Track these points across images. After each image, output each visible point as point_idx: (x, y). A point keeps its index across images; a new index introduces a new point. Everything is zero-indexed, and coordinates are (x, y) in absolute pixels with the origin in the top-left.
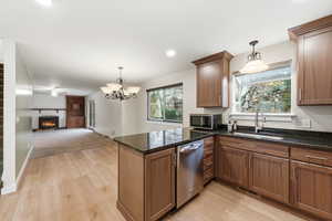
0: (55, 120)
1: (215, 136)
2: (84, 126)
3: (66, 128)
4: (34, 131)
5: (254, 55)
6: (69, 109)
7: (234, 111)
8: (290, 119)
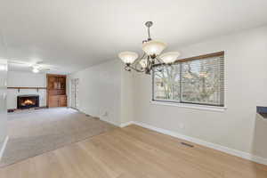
0: (35, 99)
2: (65, 105)
3: (47, 107)
4: (10, 111)
6: (50, 88)
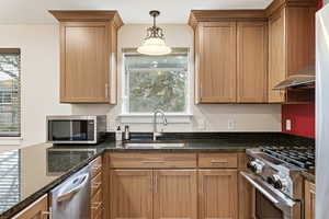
1: (102, 154)
5: (155, 30)
7: (124, 110)
8: (188, 120)
